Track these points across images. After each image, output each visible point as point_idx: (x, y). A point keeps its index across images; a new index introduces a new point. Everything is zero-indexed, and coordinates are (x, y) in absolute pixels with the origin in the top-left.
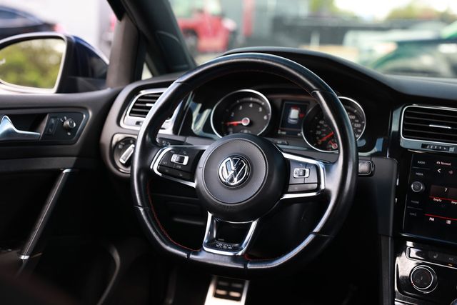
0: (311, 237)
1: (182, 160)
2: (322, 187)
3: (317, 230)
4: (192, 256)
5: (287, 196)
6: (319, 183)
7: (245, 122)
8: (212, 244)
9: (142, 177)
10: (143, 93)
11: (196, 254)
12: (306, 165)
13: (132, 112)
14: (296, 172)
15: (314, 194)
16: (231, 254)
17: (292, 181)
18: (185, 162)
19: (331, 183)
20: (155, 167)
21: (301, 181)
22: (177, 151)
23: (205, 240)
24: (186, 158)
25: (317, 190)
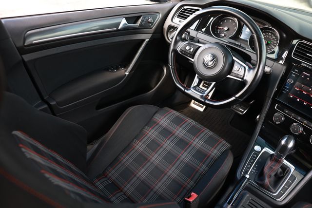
0: (233, 98)
1: (190, 49)
2: (245, 78)
3: (237, 96)
4: (186, 91)
5: (229, 76)
6: (244, 76)
7: (226, 28)
8: (195, 88)
9: (172, 54)
10: (185, 7)
11: (187, 90)
12: (241, 65)
13: (178, 16)
14: (236, 67)
15: (240, 80)
16: (201, 94)
17: (233, 71)
18: (191, 51)
19: (249, 77)
20: (179, 49)
21: (236, 72)
22: (189, 44)
23: (192, 86)
24: (192, 49)
25: (242, 79)
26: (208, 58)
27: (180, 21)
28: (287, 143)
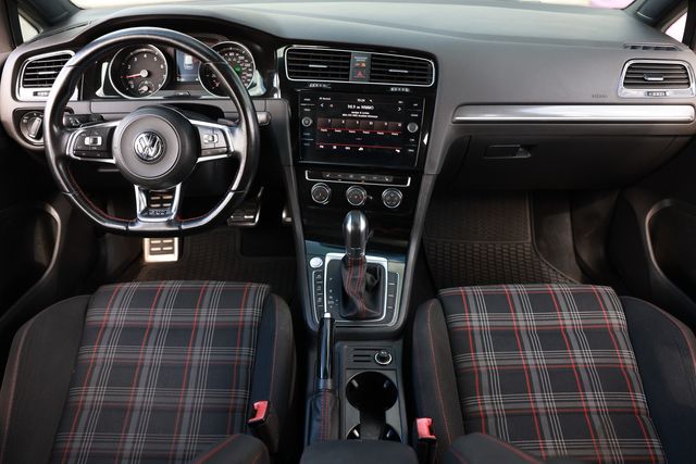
0: (230, 195)
1: (95, 141)
2: (232, 149)
3: (235, 187)
4: (130, 228)
5: (200, 160)
6: (228, 147)
7: (144, 74)
8: (146, 213)
9: (61, 167)
10: (31, 59)
11: (133, 224)
12: (213, 129)
13: (25, 83)
14: (205, 137)
15: (225, 156)
16: (165, 219)
17: (203, 146)
18: (99, 143)
19: (239, 143)
20: (70, 152)
21: (212, 146)
22: (88, 133)
23: (138, 212)
24: (100, 139)
25: (228, 152)
26: (141, 144)
27: (35, 94)
28: (356, 224)
